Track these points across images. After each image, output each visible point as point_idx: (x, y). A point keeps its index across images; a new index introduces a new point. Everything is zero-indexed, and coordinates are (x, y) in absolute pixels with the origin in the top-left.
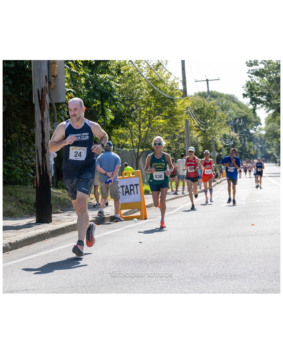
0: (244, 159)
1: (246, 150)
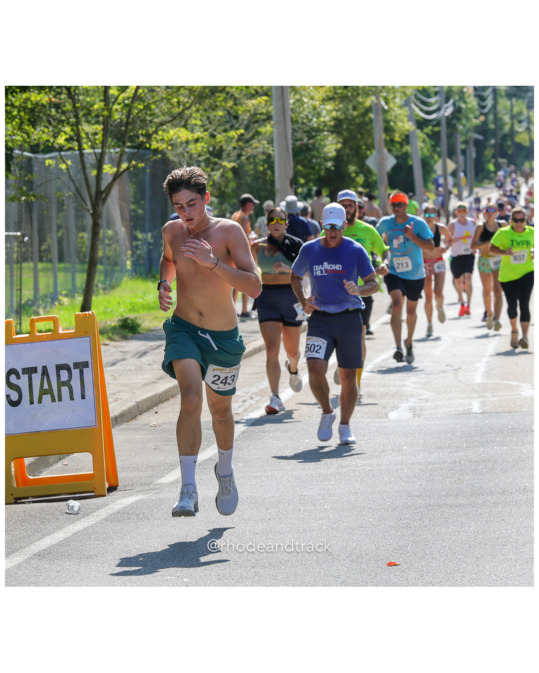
0: (493, 161)
1: (501, 128)
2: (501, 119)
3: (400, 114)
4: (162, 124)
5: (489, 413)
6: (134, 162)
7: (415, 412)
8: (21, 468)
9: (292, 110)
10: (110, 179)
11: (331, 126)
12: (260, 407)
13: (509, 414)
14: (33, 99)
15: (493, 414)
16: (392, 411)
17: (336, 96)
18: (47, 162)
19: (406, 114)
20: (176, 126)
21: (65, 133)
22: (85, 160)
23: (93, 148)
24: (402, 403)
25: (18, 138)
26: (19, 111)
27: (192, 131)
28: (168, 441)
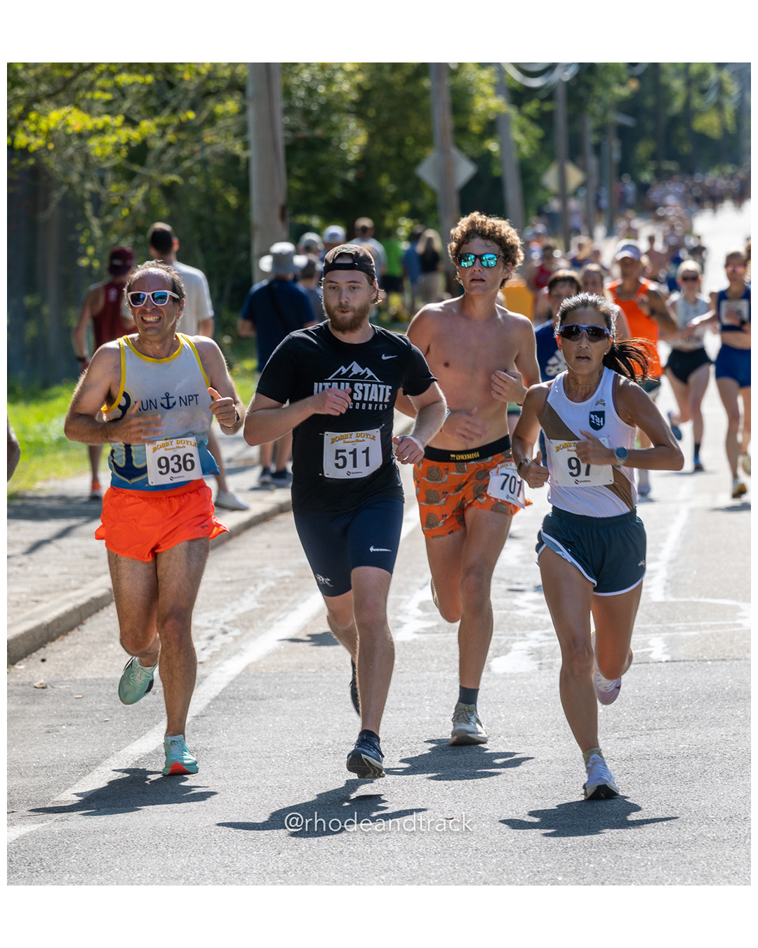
0: (652, 166)
2: (667, 88)
3: (482, 80)
4: (37, 100)
5: (684, 661)
7: (541, 659)
11: (353, 102)
12: (242, 650)
13: (724, 663)
15: (692, 664)
16: (498, 656)
19: (494, 80)
20: (59, 105)
24: (514, 641)
27: (88, 111)
28: (72, 716)
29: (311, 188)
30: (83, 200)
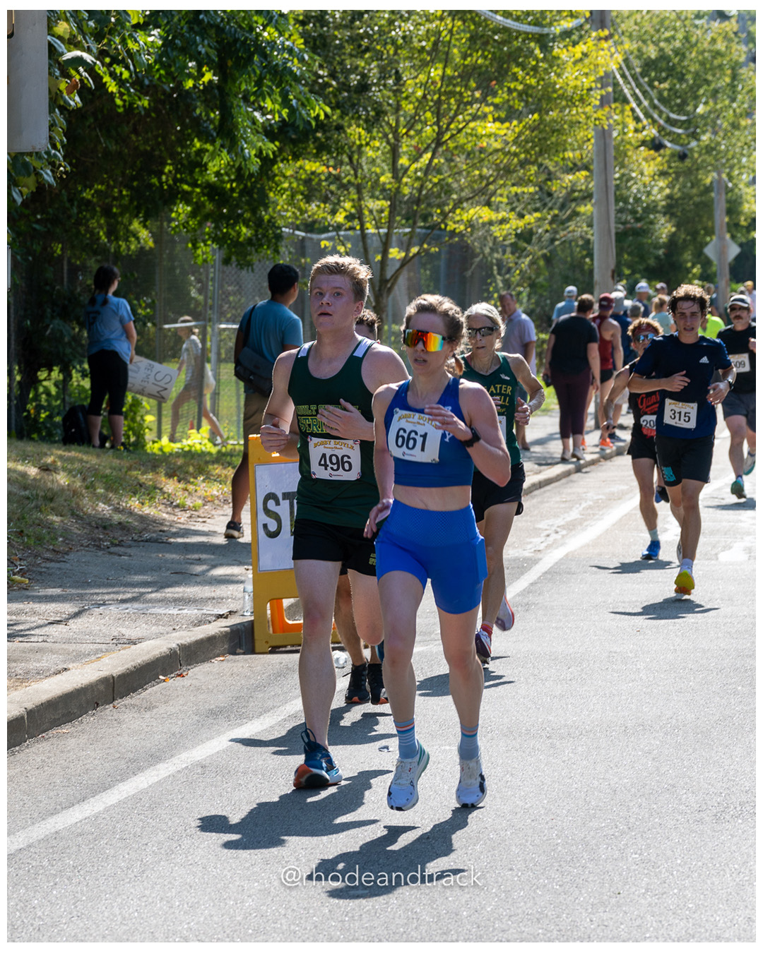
3: (747, 193)
4: (460, 201)
6: (425, 246)
8: (277, 608)
9: (617, 187)
10: (398, 265)
11: (663, 207)
12: (566, 543)
14: (307, 167)
16: (724, 551)
17: (671, 171)
18: (323, 244)
20: (478, 203)
21: (345, 210)
22: (369, 241)
23: (378, 228)
24: (735, 542)
25: (289, 214)
26: (290, 183)
27: (497, 210)
29: (637, 259)
30: (492, 264)
